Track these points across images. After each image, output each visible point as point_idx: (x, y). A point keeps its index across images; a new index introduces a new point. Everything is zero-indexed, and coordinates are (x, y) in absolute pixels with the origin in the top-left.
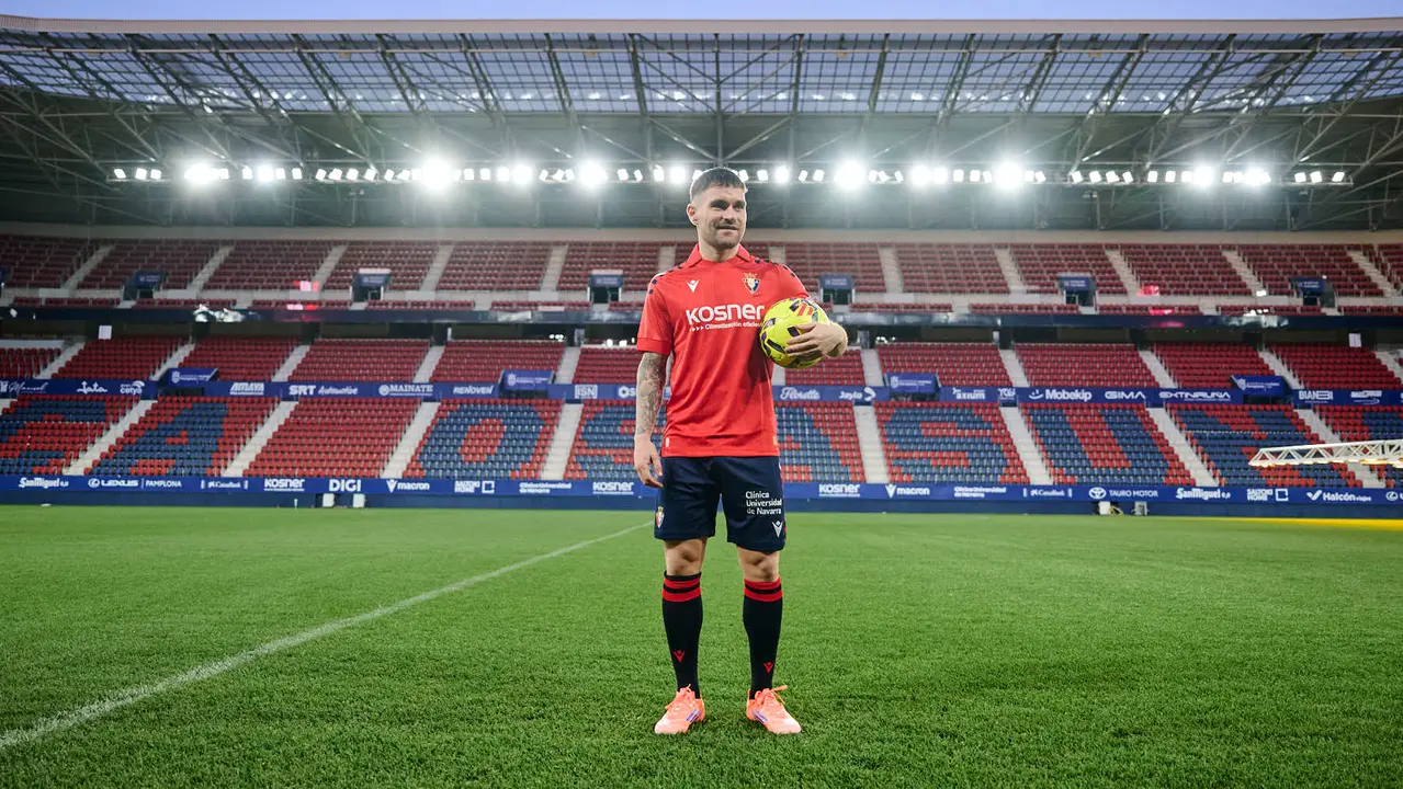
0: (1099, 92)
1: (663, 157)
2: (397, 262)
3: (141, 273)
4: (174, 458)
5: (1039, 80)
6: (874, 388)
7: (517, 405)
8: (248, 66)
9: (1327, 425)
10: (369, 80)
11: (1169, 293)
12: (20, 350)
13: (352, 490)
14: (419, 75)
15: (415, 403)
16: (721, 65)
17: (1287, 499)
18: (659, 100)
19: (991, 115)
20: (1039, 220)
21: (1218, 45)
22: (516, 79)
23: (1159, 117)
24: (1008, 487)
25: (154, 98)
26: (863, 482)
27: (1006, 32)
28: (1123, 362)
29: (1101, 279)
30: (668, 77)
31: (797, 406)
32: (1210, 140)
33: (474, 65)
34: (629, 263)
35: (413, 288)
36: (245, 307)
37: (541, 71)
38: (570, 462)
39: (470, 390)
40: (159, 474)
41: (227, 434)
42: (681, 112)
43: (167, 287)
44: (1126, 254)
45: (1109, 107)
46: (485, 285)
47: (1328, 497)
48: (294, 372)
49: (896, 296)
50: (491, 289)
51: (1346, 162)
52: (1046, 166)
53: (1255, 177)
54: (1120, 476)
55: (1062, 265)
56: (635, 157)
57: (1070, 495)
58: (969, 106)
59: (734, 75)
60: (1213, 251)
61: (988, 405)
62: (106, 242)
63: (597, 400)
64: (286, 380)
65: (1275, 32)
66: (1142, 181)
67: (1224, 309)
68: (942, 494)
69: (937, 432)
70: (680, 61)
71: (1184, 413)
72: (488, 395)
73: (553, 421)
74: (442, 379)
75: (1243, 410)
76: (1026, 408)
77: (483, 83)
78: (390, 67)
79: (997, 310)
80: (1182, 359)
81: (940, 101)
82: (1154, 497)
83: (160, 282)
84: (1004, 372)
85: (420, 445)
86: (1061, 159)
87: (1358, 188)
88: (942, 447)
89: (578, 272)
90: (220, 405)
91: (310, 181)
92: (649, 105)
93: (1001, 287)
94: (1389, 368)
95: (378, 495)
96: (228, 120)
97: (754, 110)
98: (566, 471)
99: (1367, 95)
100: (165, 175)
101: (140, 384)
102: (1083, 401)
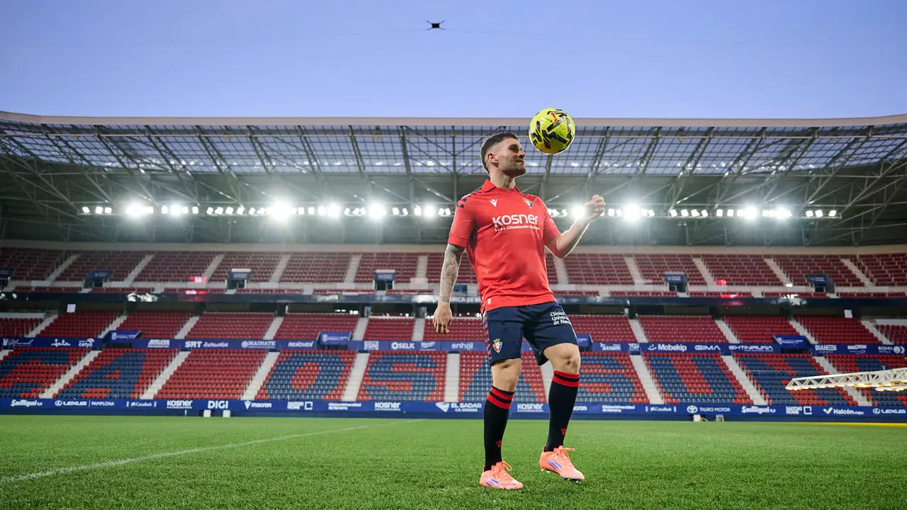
0: (685, 162)
1: (420, 200)
2: (255, 265)
3: (94, 272)
4: (110, 387)
5: (649, 155)
7: (327, 353)
8: (167, 144)
9: (834, 366)
10: (242, 153)
11: (732, 284)
12: (17, 319)
13: (223, 407)
14: (272, 150)
15: (264, 352)
16: (456, 145)
17: (811, 413)
18: (418, 166)
19: (620, 175)
20: (651, 240)
21: (755, 134)
22: (331, 153)
23: (722, 177)
24: (636, 406)
25: (110, 164)
27: (628, 126)
28: (706, 327)
29: (690, 275)
30: (424, 152)
32: (755, 190)
33: (306, 144)
34: (399, 266)
35: (265, 281)
36: (159, 292)
37: (346, 148)
38: (361, 390)
39: (299, 344)
40: (101, 397)
41: (144, 372)
42: (431, 173)
43: (112, 280)
44: (705, 260)
45: (692, 171)
46: (309, 279)
47: (836, 411)
48: (188, 333)
49: (564, 286)
50: (313, 282)
51: (837, 204)
52: (655, 206)
53: (782, 213)
54: (706, 399)
55: (667, 267)
56: (401, 200)
57: (675, 410)
58: (607, 170)
59: (464, 151)
60: (758, 259)
61: (622, 354)
62: (75, 252)
63: (378, 351)
64: (183, 338)
65: (790, 126)
66: (713, 215)
67: (766, 294)
68: (595, 409)
69: (591, 371)
70: (431, 142)
71: (745, 359)
72: (310, 347)
73: (350, 364)
74: (281, 337)
75: (781, 357)
76: (646, 356)
77: (311, 155)
78: (254, 146)
79: (627, 295)
80: (743, 325)
81: (590, 167)
82: (728, 412)
83: (107, 276)
84: (632, 334)
85: (266, 379)
86: (663, 202)
87: (845, 220)
88: (594, 380)
89: (367, 271)
90: (141, 354)
91: (204, 214)
92: (412, 169)
93: (629, 281)
94: (871, 331)
95: (238, 409)
96: (154, 177)
97: (476, 172)
98: (358, 395)
99: (846, 164)
100: (114, 210)
101: (91, 340)
102: (681, 351)
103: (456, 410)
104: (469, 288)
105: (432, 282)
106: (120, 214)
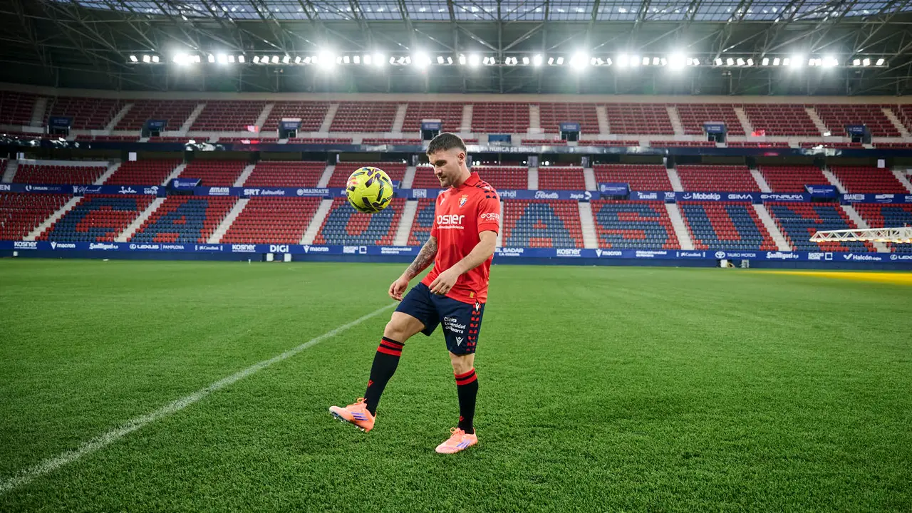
0: (735, 7)
1: (464, 50)
2: (305, 114)
3: (150, 121)
4: (179, 232)
6: (591, 192)
9: (859, 215)
11: (771, 134)
12: (83, 167)
13: (284, 251)
15: (319, 200)
17: (831, 259)
18: (462, 12)
19: (668, 22)
20: (695, 89)
23: (772, 24)
24: (667, 251)
25: (151, 10)
26: (583, 248)
28: (740, 177)
29: (730, 126)
31: (545, 203)
34: (445, 115)
35: (315, 130)
36: (215, 142)
38: (410, 235)
40: (171, 241)
41: (208, 218)
42: (475, 19)
43: (167, 130)
44: (746, 110)
45: (741, 18)
46: (358, 128)
47: (856, 258)
48: (246, 181)
49: (605, 136)
50: (362, 131)
51: (887, 52)
52: (700, 54)
53: (829, 62)
54: (734, 245)
55: (707, 117)
56: (447, 49)
57: (704, 256)
58: (654, 17)
60: (800, 109)
61: (658, 202)
62: (130, 101)
63: (427, 199)
64: (242, 186)
66: (759, 64)
67: (803, 144)
68: (629, 255)
69: (627, 218)
71: (775, 207)
73: (400, 211)
74: (334, 185)
75: (810, 205)
76: (680, 204)
77: (354, 2)
79: (666, 145)
80: (777, 175)
81: (637, 13)
82: (753, 257)
83: (163, 126)
84: (669, 183)
85: (322, 225)
86: (710, 51)
87: (893, 69)
88: (630, 227)
89: (414, 121)
90: (203, 201)
91: (250, 64)
92: (456, 17)
93: (670, 131)
94: (900, 181)
95: (299, 254)
96: (197, 25)
97: (521, 19)
98: (409, 240)
99: (902, 10)
100: (161, 58)
101: (155, 188)
102: (715, 200)
103: (500, 254)
104: (512, 137)
105: (477, 132)
106: (167, 63)
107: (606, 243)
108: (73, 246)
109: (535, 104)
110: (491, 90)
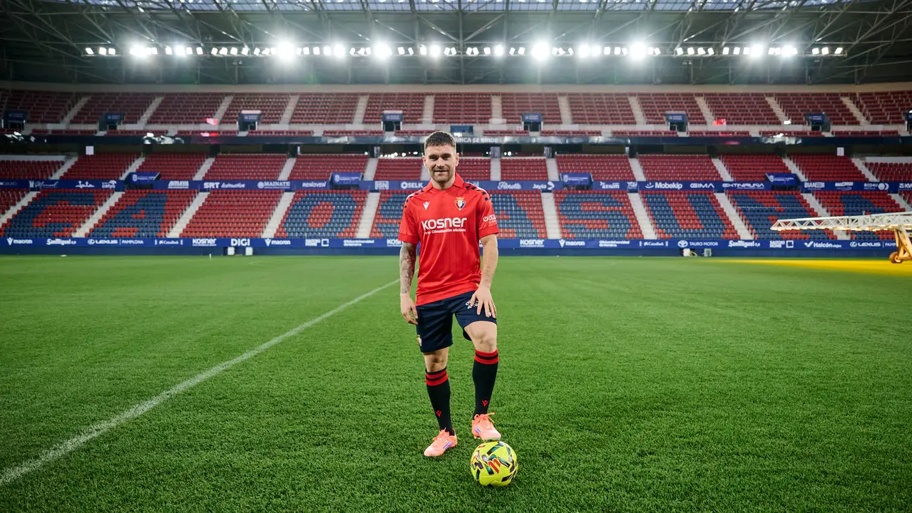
1: (425, 40)
2: (265, 106)
3: (107, 114)
4: (138, 227)
6: (554, 182)
7: (340, 193)
11: (732, 123)
12: (39, 162)
13: (245, 245)
15: (279, 193)
17: (793, 246)
18: (423, 3)
19: (629, 12)
20: (656, 78)
24: (630, 240)
25: (106, 3)
26: (546, 238)
28: (701, 165)
29: (692, 115)
31: (508, 193)
32: (760, 29)
34: (406, 106)
35: (275, 123)
36: (173, 135)
38: (373, 227)
39: (312, 185)
40: (130, 236)
41: (168, 212)
42: (436, 10)
43: (125, 123)
44: (707, 99)
45: (701, 7)
46: (319, 120)
47: (817, 245)
48: (206, 174)
49: (568, 126)
50: (323, 123)
51: (844, 41)
52: (660, 44)
54: (696, 234)
55: (669, 107)
56: (408, 40)
57: (667, 245)
58: (615, 7)
60: (760, 97)
61: (621, 192)
62: (86, 94)
63: (389, 190)
64: (201, 179)
66: (719, 53)
67: (763, 133)
68: (592, 245)
69: (590, 208)
71: (736, 196)
72: (323, 187)
73: (362, 203)
74: (295, 178)
75: (771, 194)
76: (643, 194)
79: (628, 135)
80: (737, 164)
81: (597, 3)
82: (716, 246)
83: (121, 119)
84: (631, 172)
85: (284, 218)
86: (670, 40)
87: (851, 58)
88: (593, 217)
89: (375, 112)
90: (163, 195)
91: (208, 55)
92: (417, 7)
93: (632, 121)
94: (859, 169)
95: (260, 248)
96: (154, 16)
97: (482, 9)
98: (371, 233)
100: (117, 51)
101: (113, 182)
102: (677, 189)
104: (474, 128)
105: (439, 123)
106: (124, 56)
107: (568, 233)
108: (30, 242)
109: (497, 94)
110: (453, 81)
